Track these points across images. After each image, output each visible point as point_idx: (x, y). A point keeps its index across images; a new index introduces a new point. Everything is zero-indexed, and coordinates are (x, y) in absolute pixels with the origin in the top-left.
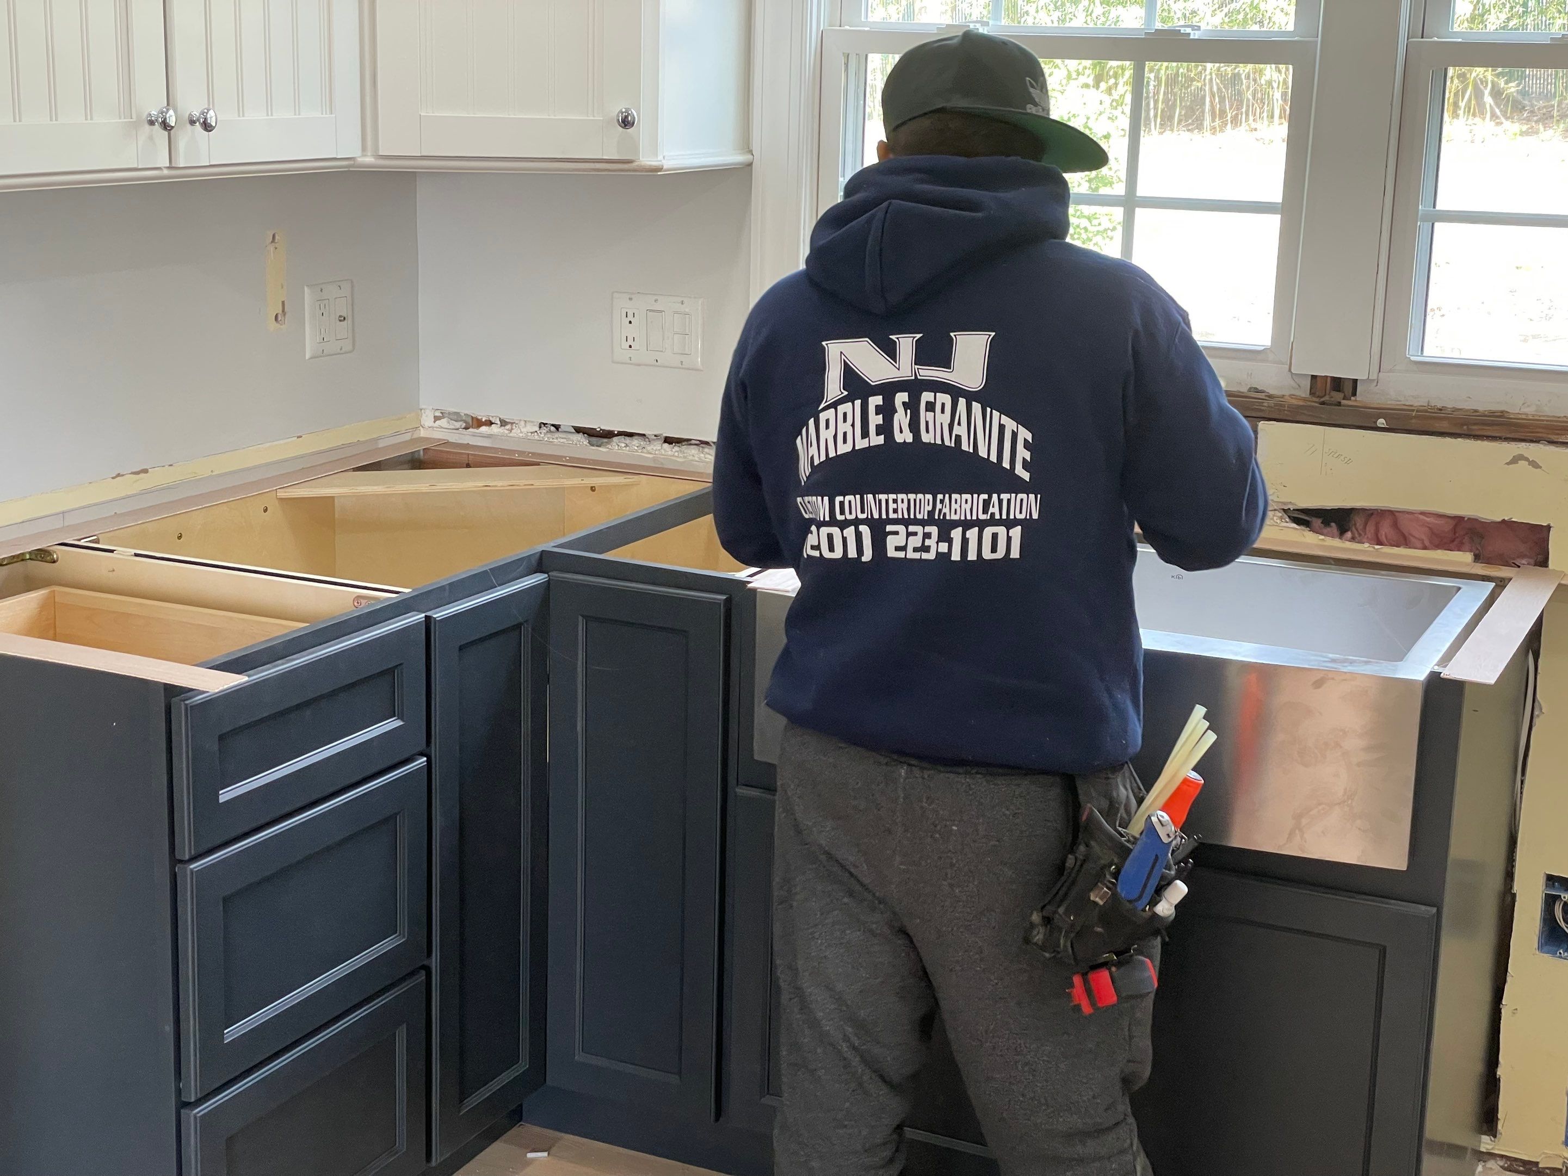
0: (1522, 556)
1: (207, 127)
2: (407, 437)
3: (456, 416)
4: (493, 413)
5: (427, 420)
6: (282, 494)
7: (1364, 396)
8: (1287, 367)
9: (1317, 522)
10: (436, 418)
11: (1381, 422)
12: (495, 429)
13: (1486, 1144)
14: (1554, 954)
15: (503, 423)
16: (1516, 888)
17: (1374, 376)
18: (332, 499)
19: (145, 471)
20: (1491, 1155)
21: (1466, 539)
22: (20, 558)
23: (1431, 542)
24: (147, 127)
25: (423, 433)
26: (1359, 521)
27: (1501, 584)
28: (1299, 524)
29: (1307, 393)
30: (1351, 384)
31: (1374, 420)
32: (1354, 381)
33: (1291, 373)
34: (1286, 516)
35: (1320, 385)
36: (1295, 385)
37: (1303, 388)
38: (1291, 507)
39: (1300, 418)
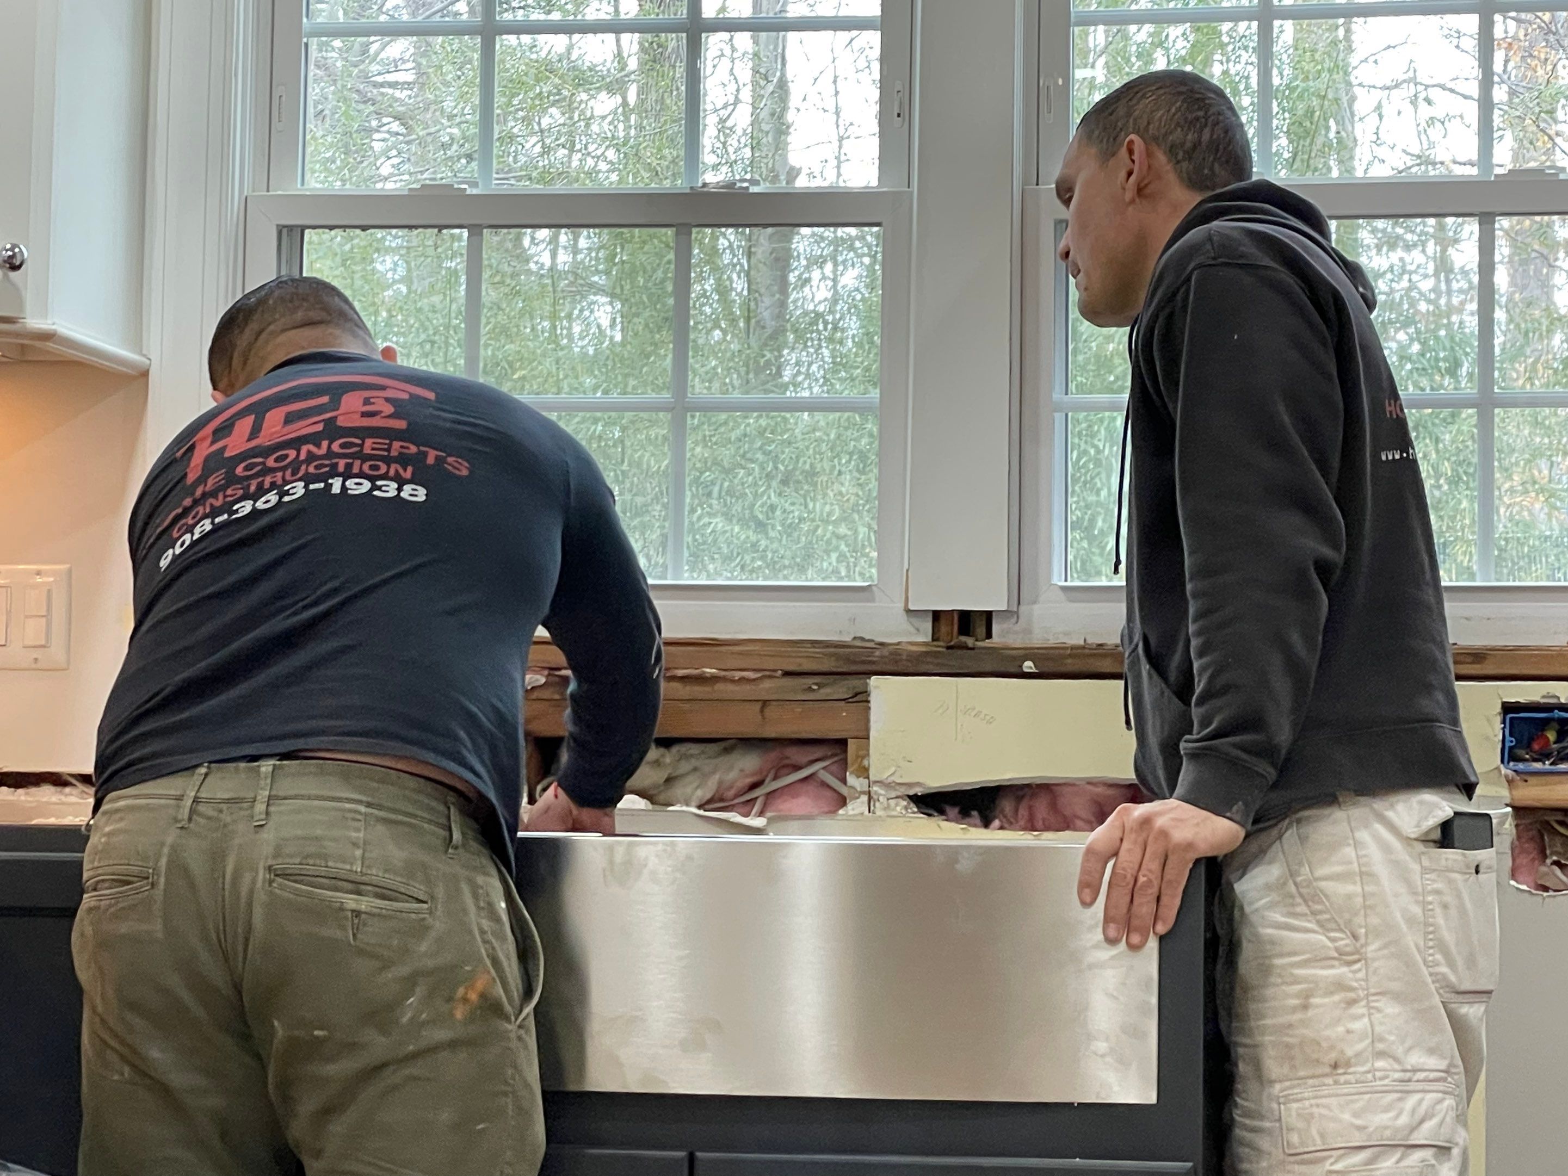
7: (1002, 635)
8: (900, 607)
9: (954, 808)
11: (1027, 665)
17: (1013, 608)
28: (929, 815)
29: (929, 639)
30: (984, 622)
31: (1019, 663)
32: (988, 615)
33: (908, 611)
34: (912, 805)
35: (944, 629)
36: (912, 629)
37: (922, 634)
38: (919, 791)
39: (923, 668)
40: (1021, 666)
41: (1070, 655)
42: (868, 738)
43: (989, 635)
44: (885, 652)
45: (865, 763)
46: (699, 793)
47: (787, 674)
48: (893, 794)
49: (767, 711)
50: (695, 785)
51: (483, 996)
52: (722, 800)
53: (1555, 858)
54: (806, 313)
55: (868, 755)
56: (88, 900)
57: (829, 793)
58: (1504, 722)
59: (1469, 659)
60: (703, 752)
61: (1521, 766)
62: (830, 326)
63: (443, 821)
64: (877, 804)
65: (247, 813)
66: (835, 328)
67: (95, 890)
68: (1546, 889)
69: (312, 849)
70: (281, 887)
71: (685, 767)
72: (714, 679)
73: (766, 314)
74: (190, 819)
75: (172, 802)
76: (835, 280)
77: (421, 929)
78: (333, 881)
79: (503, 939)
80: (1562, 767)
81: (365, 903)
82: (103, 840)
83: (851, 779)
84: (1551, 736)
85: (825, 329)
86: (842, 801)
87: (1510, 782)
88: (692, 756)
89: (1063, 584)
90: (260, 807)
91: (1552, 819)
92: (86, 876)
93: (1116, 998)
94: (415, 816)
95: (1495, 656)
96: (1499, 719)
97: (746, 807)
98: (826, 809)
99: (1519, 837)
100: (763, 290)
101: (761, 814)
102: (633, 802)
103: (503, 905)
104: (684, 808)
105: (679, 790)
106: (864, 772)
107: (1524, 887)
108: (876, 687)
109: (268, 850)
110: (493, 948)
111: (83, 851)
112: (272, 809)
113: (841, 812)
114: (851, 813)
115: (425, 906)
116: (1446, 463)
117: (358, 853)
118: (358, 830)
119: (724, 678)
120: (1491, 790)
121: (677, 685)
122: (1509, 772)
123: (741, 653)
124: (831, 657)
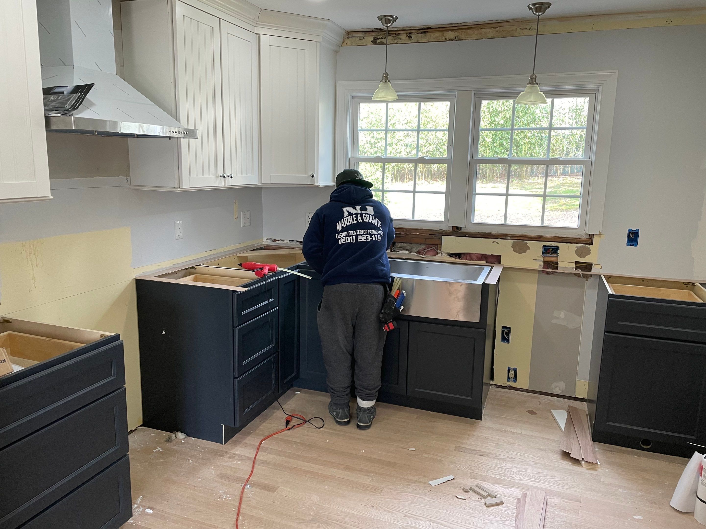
0: (495, 262)
1: (232, 177)
2: (260, 244)
3: (270, 239)
4: (279, 239)
5: (265, 240)
6: (238, 255)
7: (463, 230)
8: (447, 225)
9: (454, 256)
10: (266, 240)
11: (467, 235)
12: (279, 242)
13: (491, 382)
14: (504, 342)
15: (281, 240)
16: (496, 329)
17: (465, 226)
18: (247, 256)
19: (211, 251)
20: (493, 384)
21: (484, 259)
22: (188, 268)
23: (477, 259)
24: (220, 177)
25: (264, 243)
26: (463, 256)
27: (492, 267)
28: (451, 256)
29: (451, 230)
32: (461, 227)
34: (448, 255)
35: (454, 229)
36: (449, 229)
38: (449, 253)
39: (450, 235)
40: (465, 235)
41: (474, 234)
42: (441, 245)
43: (461, 230)
44: (444, 232)
46: (416, 250)
47: (429, 234)
48: (445, 253)
49: (426, 240)
52: (419, 251)
55: (442, 247)
57: (435, 252)
58: (543, 248)
59: (538, 238)
64: (443, 254)
71: (413, 247)
72: (418, 235)
80: (552, 255)
83: (439, 251)
84: (550, 250)
86: (437, 253)
88: (415, 245)
89: (473, 222)
91: (550, 262)
95: (542, 238)
97: (423, 253)
98: (435, 255)
99: (544, 266)
101: (425, 255)
102: (406, 252)
105: (413, 250)
106: (441, 250)
107: (544, 274)
108: (443, 237)
114: (438, 256)
119: (420, 235)
120: (540, 259)
121: (413, 235)
122: (543, 256)
123: (422, 231)
124: (436, 232)
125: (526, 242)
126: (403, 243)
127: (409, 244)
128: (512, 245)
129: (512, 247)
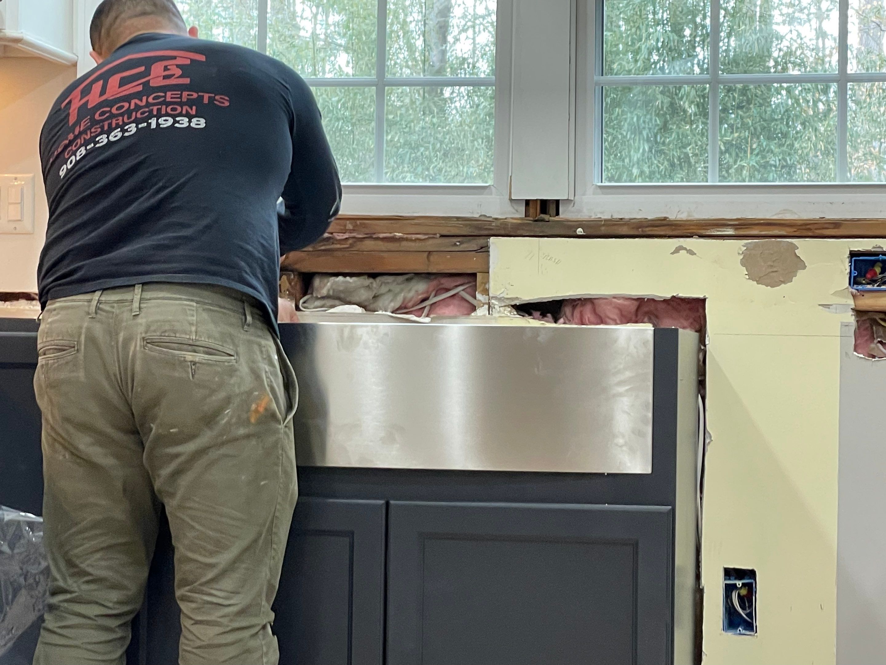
7: (564, 213)
8: (508, 195)
9: (537, 312)
11: (579, 230)
14: (736, 632)
17: (571, 197)
21: (646, 317)
23: (621, 318)
28: (523, 316)
29: (524, 216)
30: (555, 206)
31: (574, 229)
32: (557, 202)
33: (511, 200)
34: (514, 310)
35: (532, 211)
36: (514, 211)
37: (520, 213)
38: (518, 303)
39: (519, 232)
40: (575, 231)
41: (604, 225)
42: (488, 273)
43: (557, 214)
44: (498, 223)
45: (487, 286)
46: (392, 304)
47: (442, 236)
48: (503, 305)
49: (432, 258)
50: (390, 299)
51: (266, 409)
52: (405, 308)
53: (879, 339)
54: (457, 58)
55: (489, 282)
56: (41, 360)
57: (466, 305)
58: (851, 262)
59: (832, 226)
60: (394, 281)
61: (860, 287)
62: (471, 66)
63: (241, 310)
64: (493, 310)
65: (129, 308)
66: (474, 67)
67: (45, 354)
68: (874, 357)
69: (167, 327)
70: (150, 350)
71: (384, 289)
72: (401, 239)
73: (435, 59)
74: (96, 313)
75: (86, 303)
76: (474, 39)
77: (232, 371)
78: (180, 345)
79: (276, 375)
80: (883, 287)
81: (199, 357)
82: (48, 326)
83: (479, 296)
84: (878, 270)
85: (468, 67)
86: (474, 308)
87: (854, 296)
88: (388, 283)
89: (600, 184)
90: (136, 305)
91: (877, 317)
92: (39, 347)
93: (628, 414)
94: (224, 308)
95: (845, 224)
96: (848, 260)
97: (419, 312)
98: (466, 312)
99: (859, 327)
100: (432, 45)
101: (428, 316)
102: (355, 309)
103: (276, 357)
104: (384, 313)
105: (381, 303)
106: (486, 292)
107: (862, 356)
108: (493, 243)
109: (141, 329)
110: (271, 381)
111: (37, 331)
112: (142, 305)
113: (473, 314)
114: (479, 314)
115: (233, 358)
116: (821, 143)
117: (193, 329)
118: (193, 316)
119: (407, 240)
120: (843, 301)
121: (380, 243)
122: (854, 291)
123: (416, 224)
124: (466, 225)
125: (792, 243)
126: (345, 275)
127: (365, 281)
128: (741, 257)
129: (743, 263)
